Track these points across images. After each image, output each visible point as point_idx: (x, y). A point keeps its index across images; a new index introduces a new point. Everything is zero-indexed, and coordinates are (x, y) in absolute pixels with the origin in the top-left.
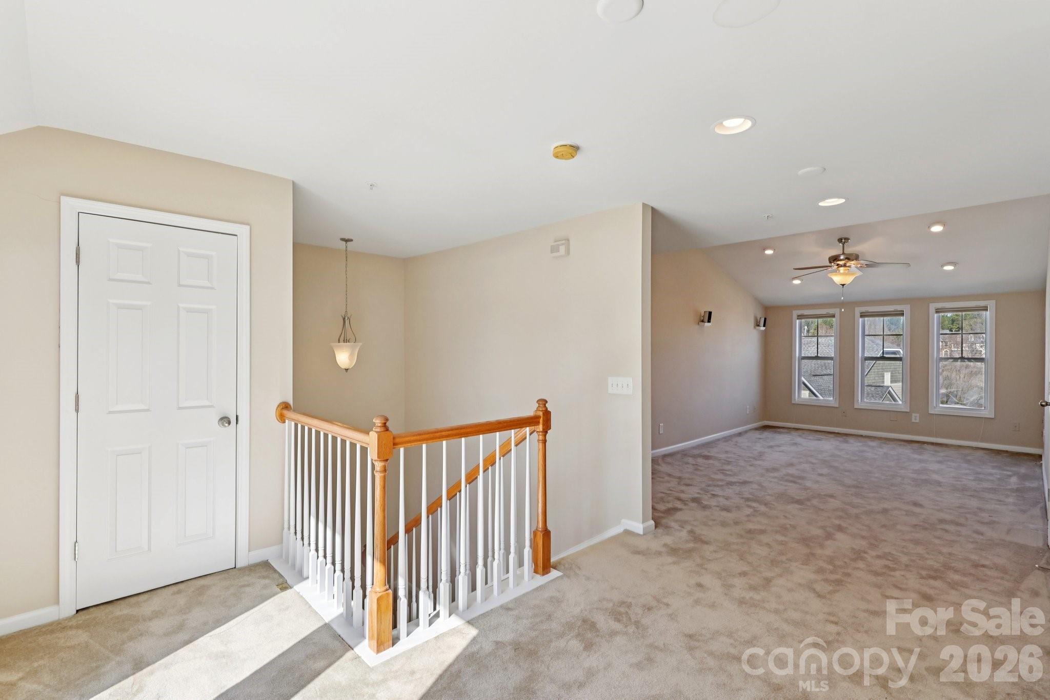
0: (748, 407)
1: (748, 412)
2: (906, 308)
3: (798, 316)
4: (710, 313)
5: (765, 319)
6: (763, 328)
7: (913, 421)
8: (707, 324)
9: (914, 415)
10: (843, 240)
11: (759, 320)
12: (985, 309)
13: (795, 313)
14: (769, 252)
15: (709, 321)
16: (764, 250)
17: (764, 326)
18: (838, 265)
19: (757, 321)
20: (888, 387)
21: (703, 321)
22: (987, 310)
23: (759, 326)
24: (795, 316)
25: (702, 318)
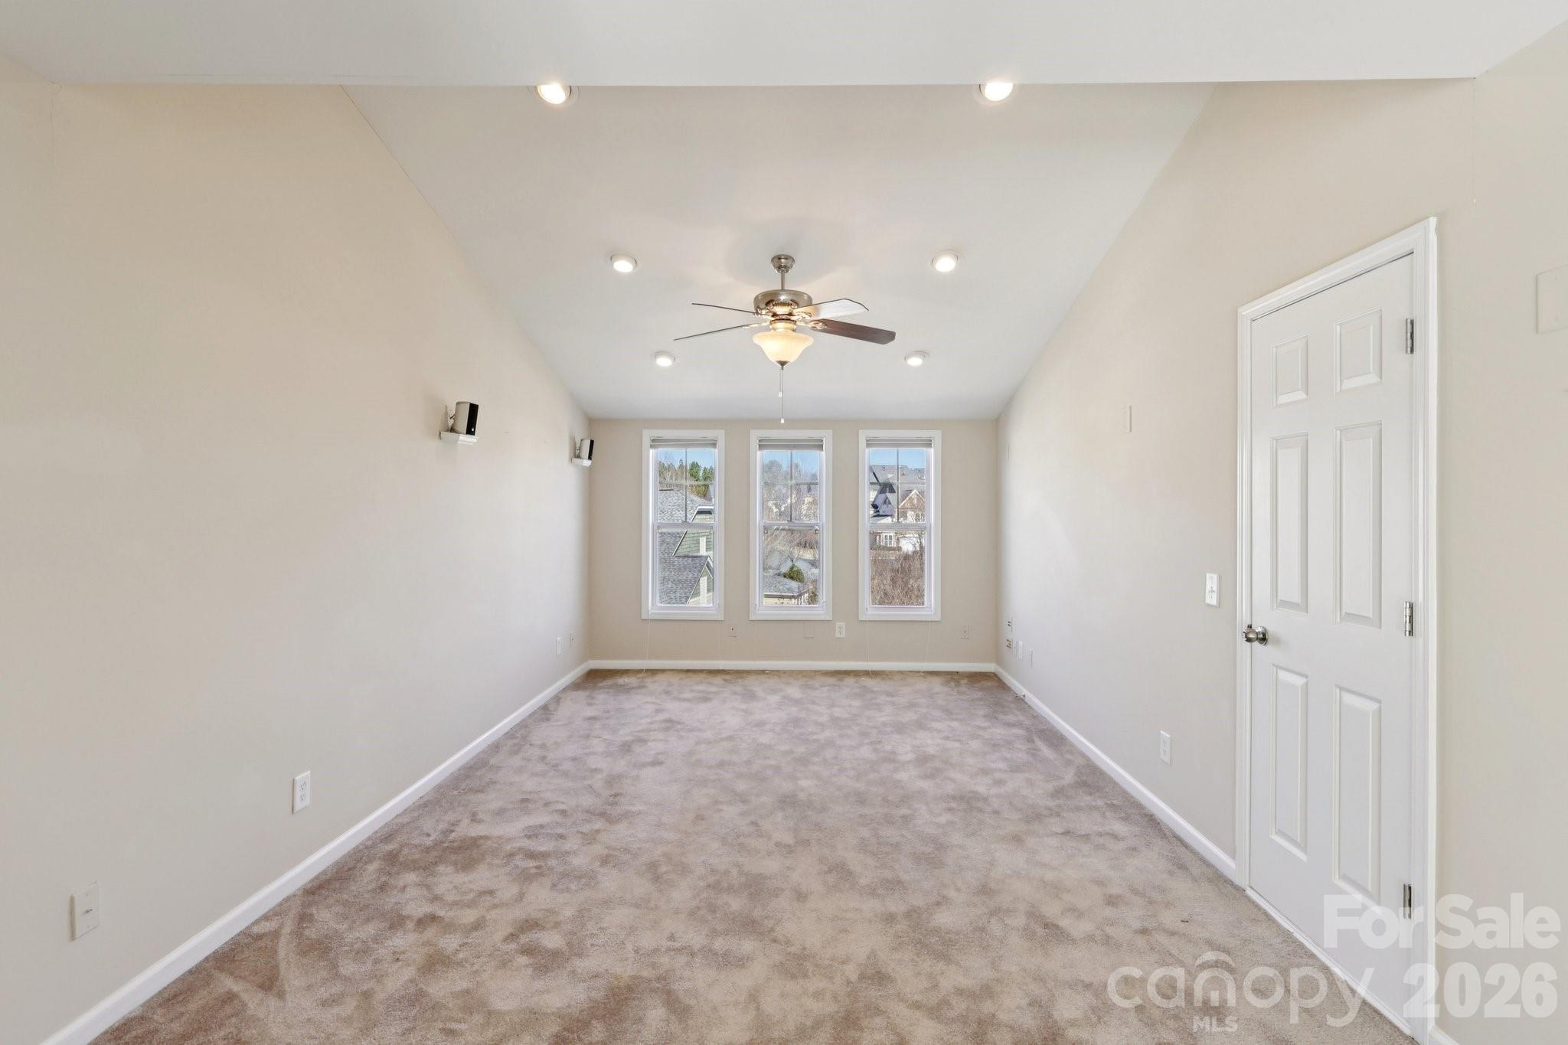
0: (559, 639)
1: (559, 652)
2: (827, 436)
3: (653, 441)
4: (474, 409)
5: (592, 442)
6: (587, 463)
7: (838, 635)
8: (464, 438)
9: (838, 624)
10: (782, 263)
11: (578, 445)
12: (928, 443)
13: (648, 434)
14: (623, 266)
15: (471, 429)
16: (612, 258)
17: (590, 458)
18: (774, 315)
19: (575, 447)
20: (706, 557)
21: (452, 430)
22: (930, 445)
23: (579, 457)
24: (646, 442)
25: (451, 422)
